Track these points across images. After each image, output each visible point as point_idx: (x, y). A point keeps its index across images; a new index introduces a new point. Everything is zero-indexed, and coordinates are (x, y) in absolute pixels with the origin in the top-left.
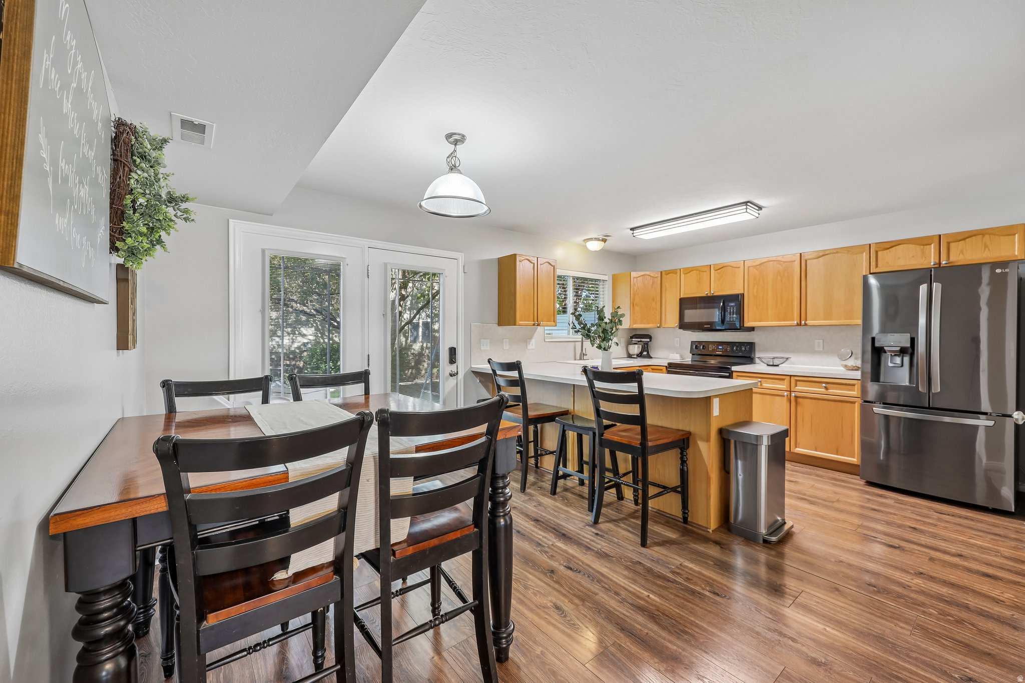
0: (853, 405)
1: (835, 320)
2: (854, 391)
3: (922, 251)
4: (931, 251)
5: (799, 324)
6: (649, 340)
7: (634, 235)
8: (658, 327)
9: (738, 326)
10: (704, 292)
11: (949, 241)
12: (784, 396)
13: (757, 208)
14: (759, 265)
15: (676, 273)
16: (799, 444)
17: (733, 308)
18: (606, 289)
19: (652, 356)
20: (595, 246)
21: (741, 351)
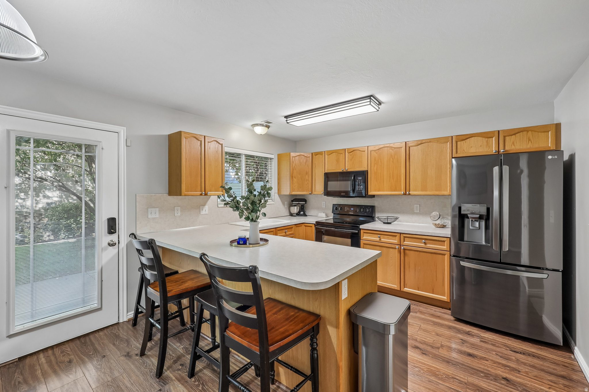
0: (444, 256)
1: (429, 191)
2: (444, 246)
3: (487, 142)
4: (493, 142)
5: (405, 194)
6: (304, 203)
7: (288, 121)
8: (310, 194)
9: (364, 195)
10: (340, 169)
11: (505, 135)
12: (396, 248)
13: (378, 103)
14: (378, 149)
15: (322, 154)
16: (406, 285)
17: (361, 181)
18: (273, 165)
19: (307, 214)
20: (260, 130)
21: (366, 212)
